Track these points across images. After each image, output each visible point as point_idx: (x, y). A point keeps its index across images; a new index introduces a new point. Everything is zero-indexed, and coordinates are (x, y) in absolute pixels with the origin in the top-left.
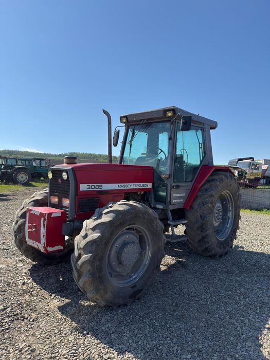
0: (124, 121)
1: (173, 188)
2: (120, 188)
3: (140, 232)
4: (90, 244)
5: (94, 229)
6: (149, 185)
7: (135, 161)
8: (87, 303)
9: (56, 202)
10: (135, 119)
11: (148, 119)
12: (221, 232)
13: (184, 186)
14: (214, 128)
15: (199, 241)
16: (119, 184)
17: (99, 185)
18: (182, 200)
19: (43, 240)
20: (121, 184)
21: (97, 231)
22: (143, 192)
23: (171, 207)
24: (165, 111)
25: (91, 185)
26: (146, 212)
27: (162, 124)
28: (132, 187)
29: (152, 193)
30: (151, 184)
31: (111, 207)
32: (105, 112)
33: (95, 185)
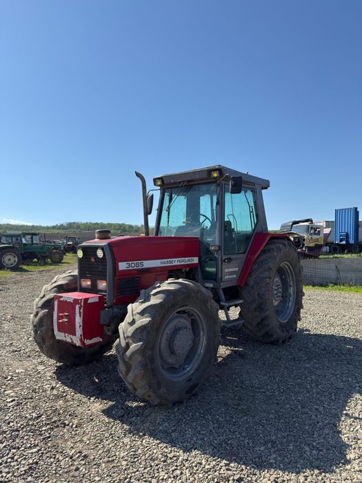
0: (159, 183)
1: (225, 262)
2: (163, 265)
3: (193, 315)
4: (139, 331)
5: (142, 313)
6: (196, 260)
7: (175, 231)
8: (135, 404)
9: (88, 285)
10: (172, 181)
11: (189, 181)
12: (282, 312)
13: (236, 259)
14: (266, 188)
15: (258, 324)
16: (162, 261)
17: (139, 262)
18: (235, 276)
19: (79, 331)
20: (164, 260)
21: (146, 315)
22: (188, 269)
23: (223, 285)
24: (210, 171)
25: (130, 263)
26: (199, 291)
27: (207, 185)
28: (176, 263)
29: (199, 269)
30: (197, 258)
31: (159, 287)
32: (138, 175)
33: (135, 262)
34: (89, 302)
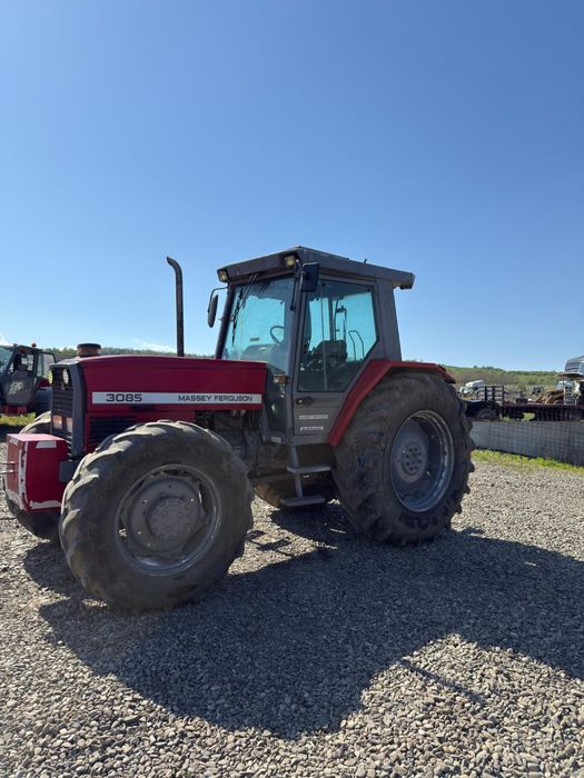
0: (224, 277)
1: (297, 403)
2: (182, 402)
6: (256, 399)
8: (95, 603)
9: (60, 425)
10: (238, 274)
11: (262, 273)
12: (424, 495)
13: (325, 400)
16: (182, 395)
17: (134, 394)
18: (322, 428)
19: (22, 488)
20: (186, 395)
21: (95, 469)
23: (297, 441)
24: (283, 256)
25: (115, 394)
28: (212, 401)
30: (260, 396)
32: (171, 262)
33: (125, 394)
34: (38, 447)
